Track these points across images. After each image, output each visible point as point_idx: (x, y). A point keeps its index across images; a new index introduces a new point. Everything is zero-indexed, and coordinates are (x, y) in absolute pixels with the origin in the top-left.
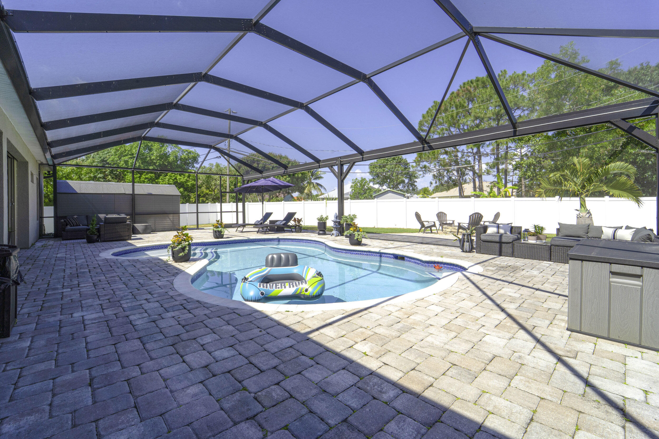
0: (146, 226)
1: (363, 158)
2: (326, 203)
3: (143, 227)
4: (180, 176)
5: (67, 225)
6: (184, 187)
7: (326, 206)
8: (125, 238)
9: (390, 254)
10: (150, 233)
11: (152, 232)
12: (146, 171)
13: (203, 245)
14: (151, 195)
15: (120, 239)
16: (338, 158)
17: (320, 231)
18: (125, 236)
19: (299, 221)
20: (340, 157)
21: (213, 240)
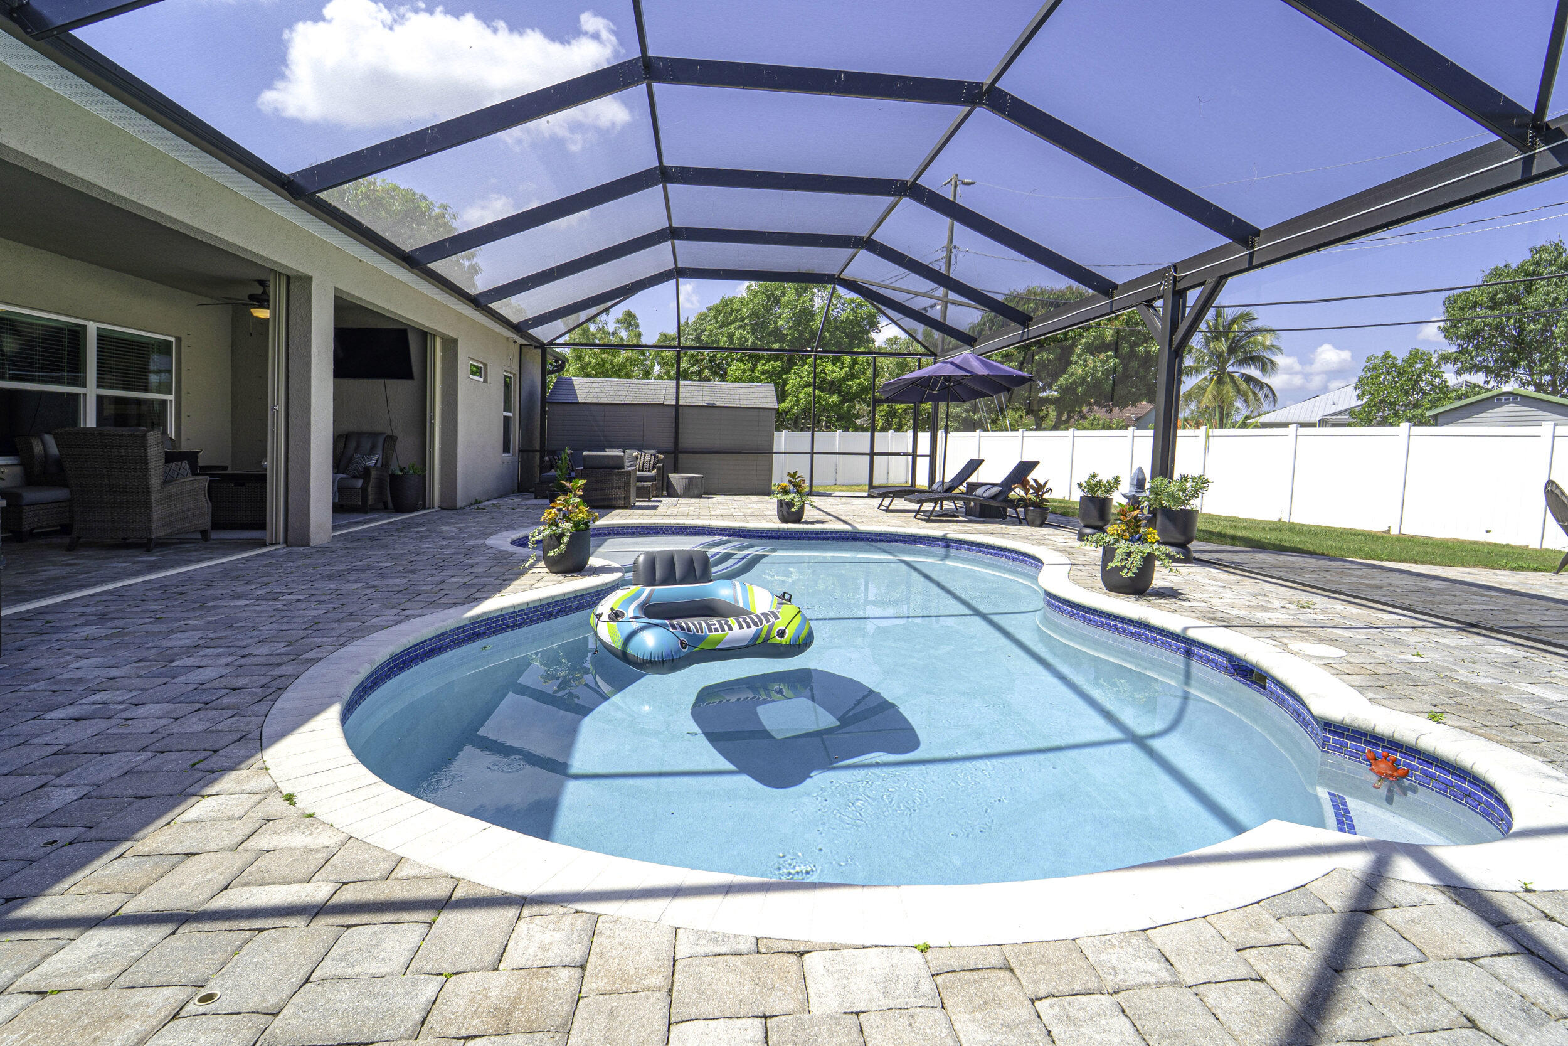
0: (690, 478)
1: (1251, 255)
2: (1208, 437)
3: (685, 482)
4: (834, 364)
5: (552, 467)
6: (840, 393)
7: (1207, 448)
8: (615, 503)
9: (1215, 650)
10: (700, 497)
11: (706, 493)
12: (765, 354)
13: (745, 537)
14: (712, 407)
15: (606, 503)
16: (1167, 269)
17: (1087, 526)
18: (620, 499)
19: (1039, 488)
20: (1175, 267)
21: (776, 524)
